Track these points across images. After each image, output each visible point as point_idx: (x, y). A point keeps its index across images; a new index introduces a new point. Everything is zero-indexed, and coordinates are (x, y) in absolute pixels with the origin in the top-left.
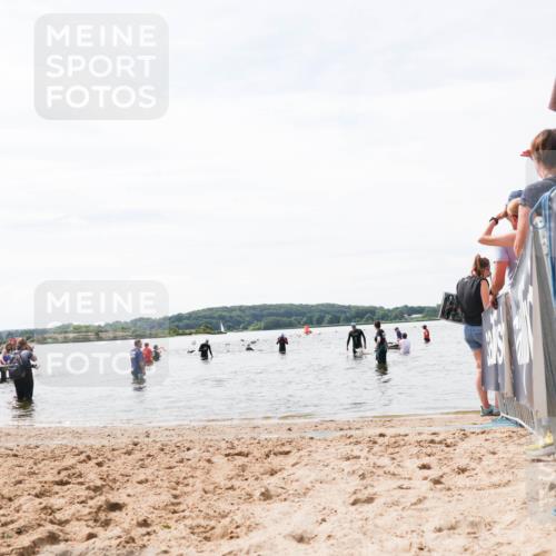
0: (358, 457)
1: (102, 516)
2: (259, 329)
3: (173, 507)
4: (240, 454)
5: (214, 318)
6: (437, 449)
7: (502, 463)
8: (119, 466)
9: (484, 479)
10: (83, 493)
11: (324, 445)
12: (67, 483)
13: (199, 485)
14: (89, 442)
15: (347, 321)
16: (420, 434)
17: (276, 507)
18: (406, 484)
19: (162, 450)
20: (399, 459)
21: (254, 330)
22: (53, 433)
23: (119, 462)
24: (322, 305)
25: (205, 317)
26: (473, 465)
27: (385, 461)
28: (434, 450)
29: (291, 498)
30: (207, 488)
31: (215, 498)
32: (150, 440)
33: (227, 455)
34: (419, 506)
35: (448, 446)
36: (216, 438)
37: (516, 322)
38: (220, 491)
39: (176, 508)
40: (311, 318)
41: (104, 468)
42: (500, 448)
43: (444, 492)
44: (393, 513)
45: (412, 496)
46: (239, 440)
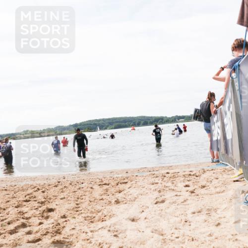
0: (157, 183)
1: (45, 214)
2: (112, 129)
3: (77, 209)
4: (105, 184)
5: (91, 124)
6: (192, 178)
7: (221, 183)
8: (52, 192)
9: (213, 190)
10: (36, 205)
11: (142, 179)
12: (29, 201)
13: (87, 199)
14: (38, 182)
15: (151, 123)
16: (184, 172)
17: (122, 206)
18: (179, 194)
19: (71, 184)
20: (176, 183)
21: (110, 129)
22: (22, 179)
23: (52, 190)
24: (140, 117)
25: (87, 124)
26: (208, 184)
27: (169, 184)
28: (191, 179)
29: (128, 202)
30: (91, 200)
31: (95, 204)
32: (65, 180)
33: (100, 185)
34: (185, 203)
35: (197, 177)
36: (94, 177)
37: (225, 121)
38: (97, 201)
39: (78, 209)
40: (135, 123)
41: (45, 194)
42: (220, 176)
43: (196, 196)
44: (173, 207)
45: (181, 199)
46: (105, 178)
